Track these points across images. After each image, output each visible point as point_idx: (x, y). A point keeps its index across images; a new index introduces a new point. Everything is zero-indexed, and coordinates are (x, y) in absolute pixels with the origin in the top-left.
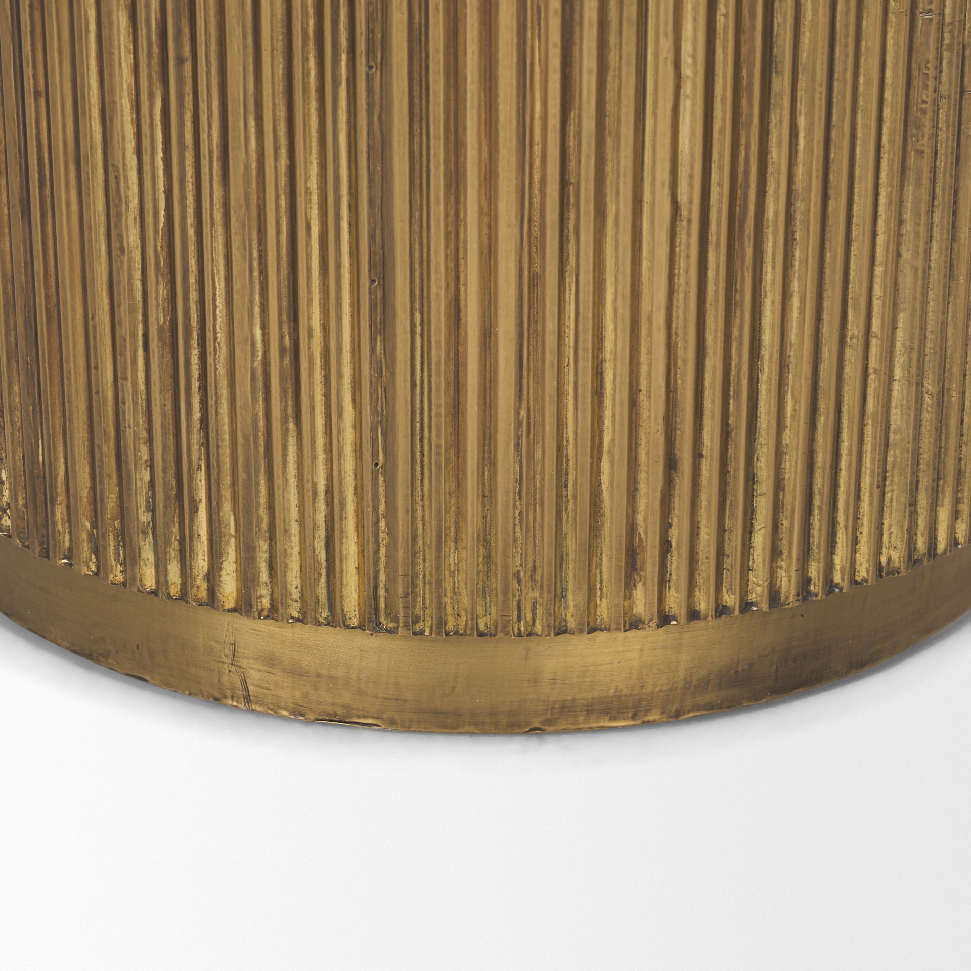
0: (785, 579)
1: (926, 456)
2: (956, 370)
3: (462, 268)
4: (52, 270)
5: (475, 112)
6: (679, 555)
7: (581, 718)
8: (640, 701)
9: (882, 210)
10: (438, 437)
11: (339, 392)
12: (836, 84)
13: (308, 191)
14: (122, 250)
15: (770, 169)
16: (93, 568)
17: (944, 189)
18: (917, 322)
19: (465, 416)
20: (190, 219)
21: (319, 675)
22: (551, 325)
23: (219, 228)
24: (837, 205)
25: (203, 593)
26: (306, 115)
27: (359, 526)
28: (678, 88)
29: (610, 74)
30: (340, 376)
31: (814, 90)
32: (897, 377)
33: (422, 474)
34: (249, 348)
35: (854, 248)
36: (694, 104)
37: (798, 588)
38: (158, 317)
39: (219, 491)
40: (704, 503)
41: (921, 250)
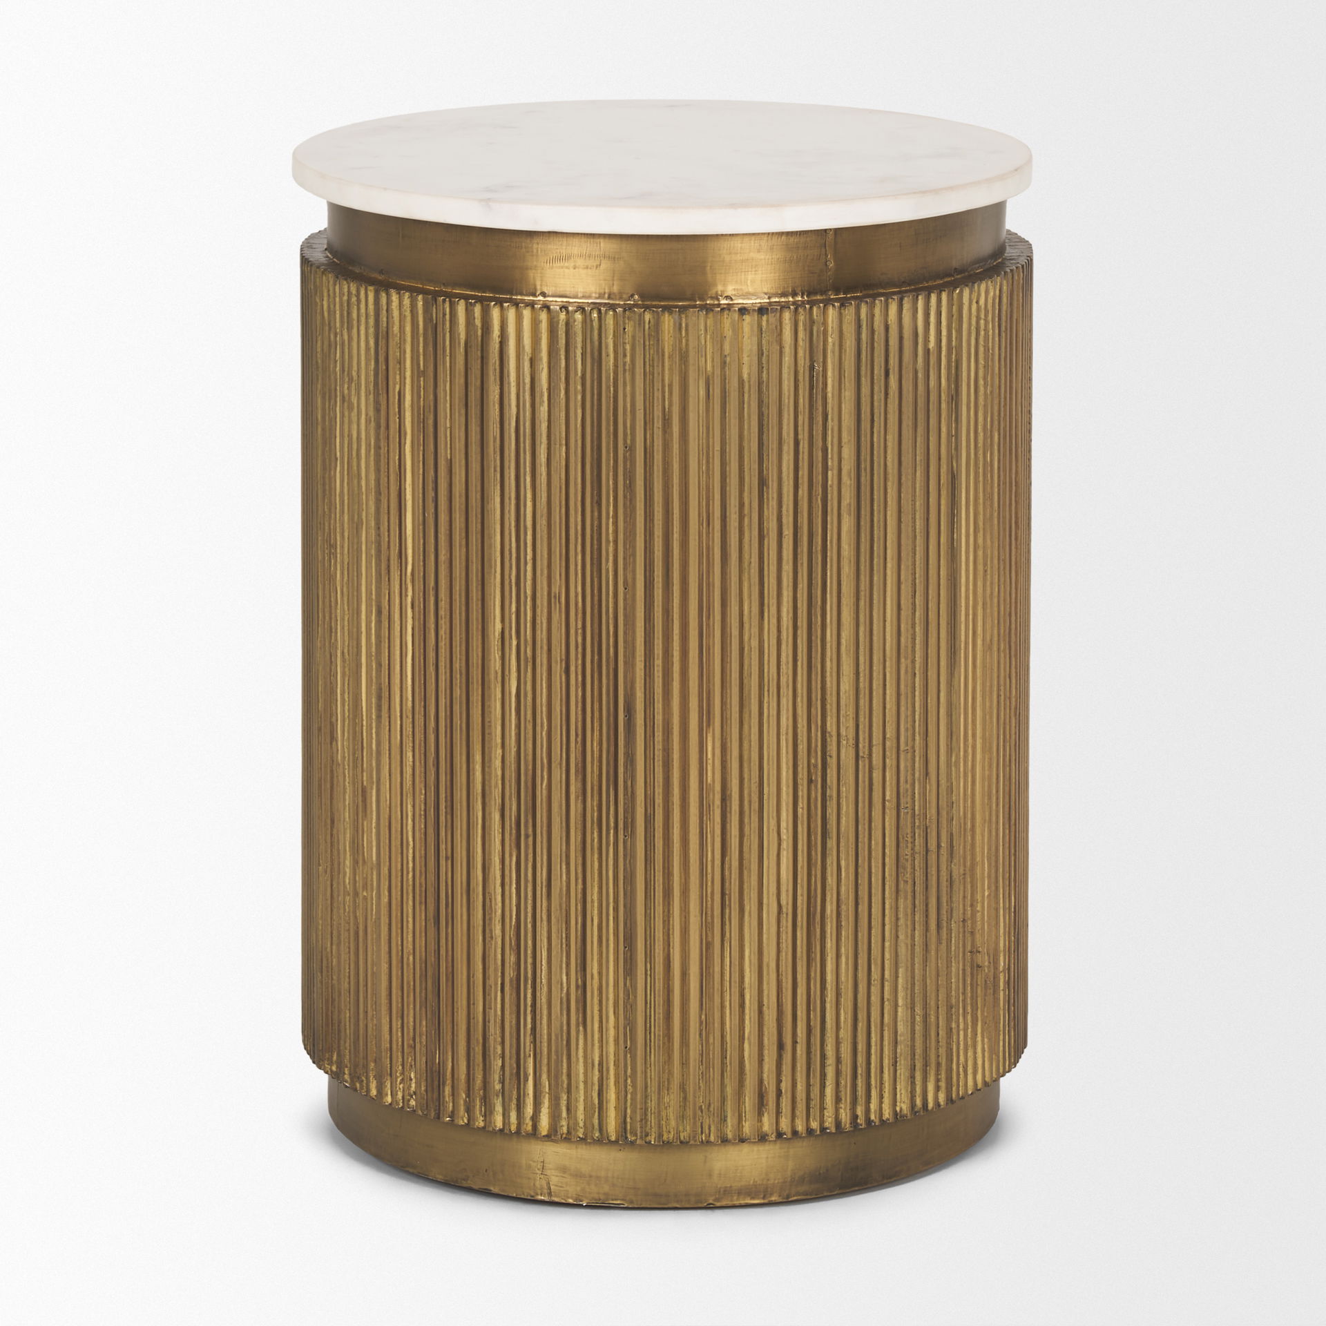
0: (844, 1114)
1: (919, 1051)
2: (933, 1003)
3: (671, 940)
4: (450, 953)
5: (678, 858)
6: (787, 1098)
7: (735, 1198)
8: (767, 1188)
9: (887, 912)
10: (659, 1030)
11: (607, 1008)
12: (860, 844)
13: (592, 901)
14: (492, 938)
15: (828, 888)
16: (466, 1121)
17: (920, 902)
18: (909, 974)
19: (673, 1018)
20: (529, 919)
21: (591, 1176)
22: (717, 969)
23: (545, 923)
24: (863, 908)
25: (529, 1128)
26: (592, 862)
27: (617, 1082)
28: (779, 845)
29: (745, 838)
30: (607, 999)
31: (848, 847)
32: (900, 1004)
33: (650, 1052)
34: (559, 986)
35: (873, 931)
36: (788, 853)
37: (850, 1119)
38: (510, 973)
39: (540, 1066)
40: (799, 1069)
41: (909, 935)
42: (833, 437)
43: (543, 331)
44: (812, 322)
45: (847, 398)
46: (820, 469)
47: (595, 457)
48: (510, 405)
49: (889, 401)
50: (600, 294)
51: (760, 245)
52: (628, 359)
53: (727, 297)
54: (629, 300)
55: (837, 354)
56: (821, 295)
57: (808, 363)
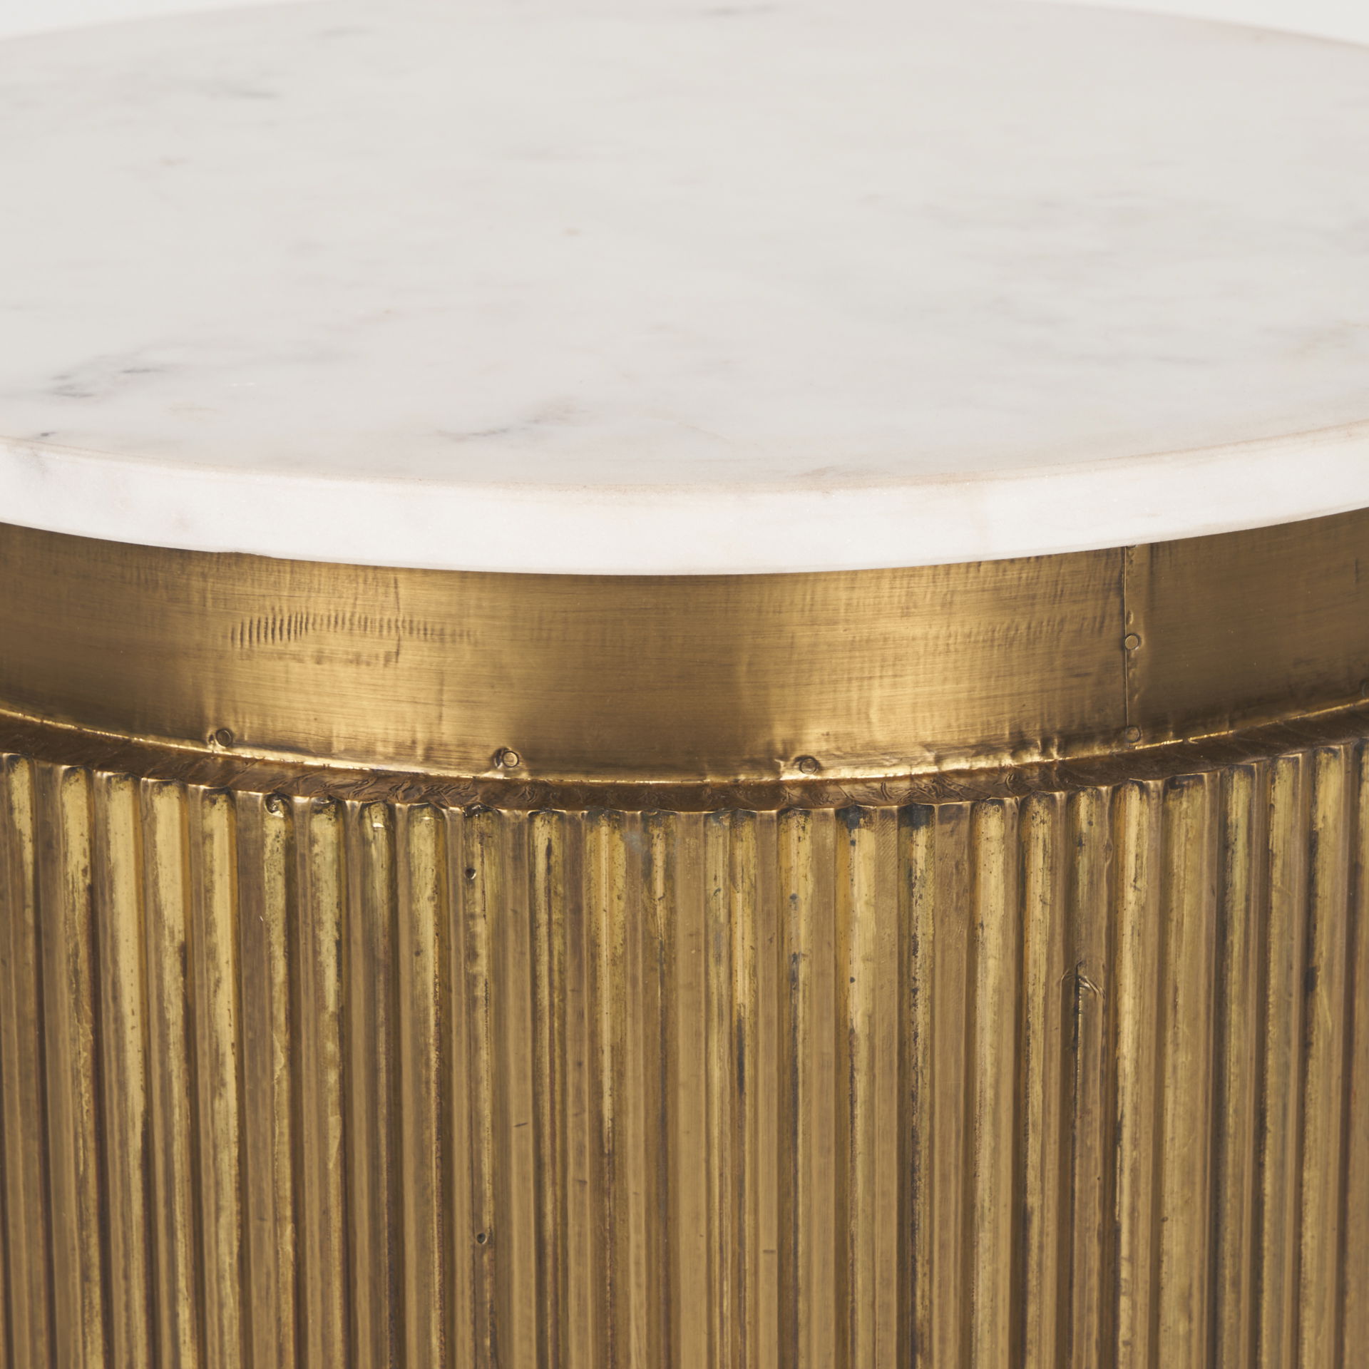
42: (1135, 1193)
43: (217, 866)
44: (1073, 841)
45: (1181, 1073)
46: (1095, 1295)
47: (385, 1260)
48: (123, 1086)
49: (1313, 1065)
50: (399, 745)
51: (910, 594)
52: (482, 966)
53: (806, 762)
54: (491, 767)
55: (1152, 940)
56: (1106, 742)
57: (1059, 973)
